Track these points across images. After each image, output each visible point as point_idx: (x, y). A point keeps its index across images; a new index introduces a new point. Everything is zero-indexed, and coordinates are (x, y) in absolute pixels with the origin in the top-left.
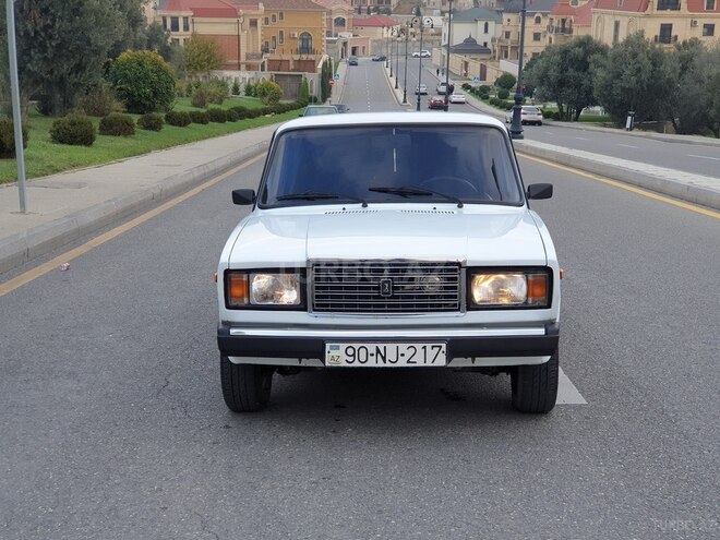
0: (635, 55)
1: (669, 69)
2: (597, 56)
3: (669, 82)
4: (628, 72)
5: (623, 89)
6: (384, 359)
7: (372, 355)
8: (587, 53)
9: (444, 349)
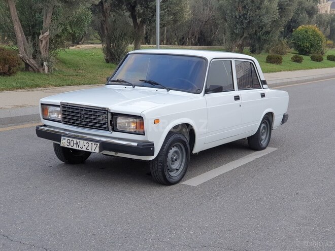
6: (79, 146)
7: (75, 144)
9: (98, 145)
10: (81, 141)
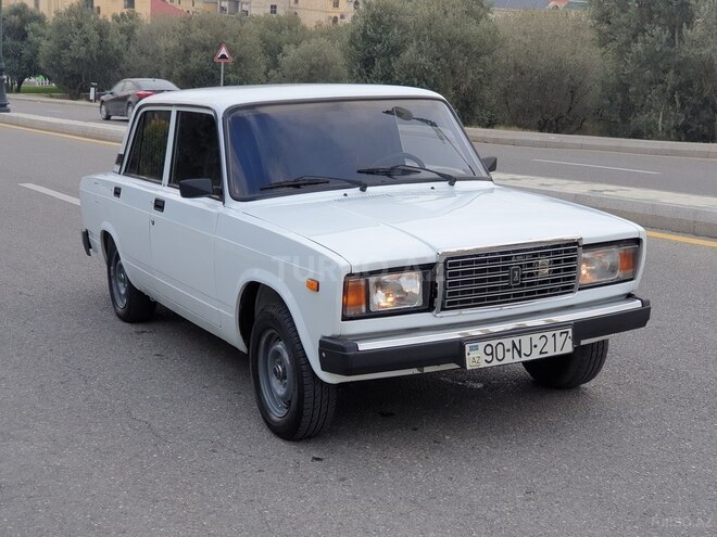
0: (80, 26)
1: (116, 41)
2: (35, 25)
3: (118, 53)
4: (75, 42)
5: (73, 59)
6: (519, 353)
7: (508, 350)
8: (24, 21)
9: (570, 334)
10: (525, 339)
